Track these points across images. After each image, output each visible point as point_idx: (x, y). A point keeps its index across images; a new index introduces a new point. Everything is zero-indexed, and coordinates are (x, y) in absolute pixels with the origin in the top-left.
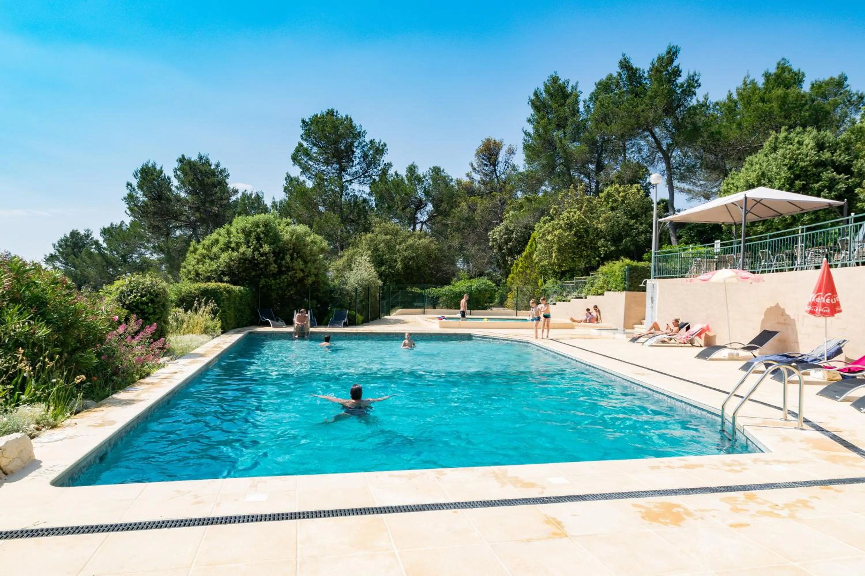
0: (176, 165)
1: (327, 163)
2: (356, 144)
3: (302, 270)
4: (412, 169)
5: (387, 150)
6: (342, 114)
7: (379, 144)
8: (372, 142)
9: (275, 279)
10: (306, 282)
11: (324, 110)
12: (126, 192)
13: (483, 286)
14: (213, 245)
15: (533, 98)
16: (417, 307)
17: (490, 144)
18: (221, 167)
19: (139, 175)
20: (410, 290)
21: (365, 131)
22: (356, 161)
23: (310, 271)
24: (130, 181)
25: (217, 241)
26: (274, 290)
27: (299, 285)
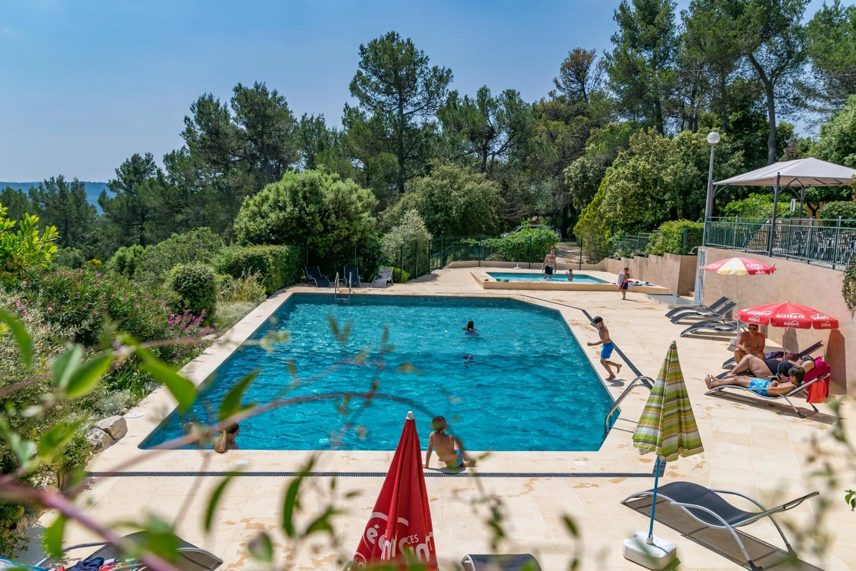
0: (233, 94)
1: (388, 92)
2: (418, 72)
3: (348, 229)
4: (483, 93)
5: (452, 76)
6: (403, 38)
7: (443, 71)
8: (435, 69)
9: (322, 237)
10: (352, 240)
11: (384, 34)
12: (184, 127)
13: (544, 237)
14: (263, 201)
15: (619, 12)
16: (471, 259)
17: (577, 57)
18: (279, 96)
19: (196, 109)
20: (465, 241)
21: (427, 57)
22: (419, 90)
23: (355, 229)
24: (188, 116)
25: (267, 198)
26: (321, 247)
27: (346, 242)
